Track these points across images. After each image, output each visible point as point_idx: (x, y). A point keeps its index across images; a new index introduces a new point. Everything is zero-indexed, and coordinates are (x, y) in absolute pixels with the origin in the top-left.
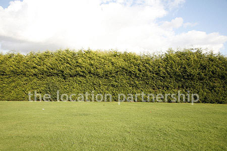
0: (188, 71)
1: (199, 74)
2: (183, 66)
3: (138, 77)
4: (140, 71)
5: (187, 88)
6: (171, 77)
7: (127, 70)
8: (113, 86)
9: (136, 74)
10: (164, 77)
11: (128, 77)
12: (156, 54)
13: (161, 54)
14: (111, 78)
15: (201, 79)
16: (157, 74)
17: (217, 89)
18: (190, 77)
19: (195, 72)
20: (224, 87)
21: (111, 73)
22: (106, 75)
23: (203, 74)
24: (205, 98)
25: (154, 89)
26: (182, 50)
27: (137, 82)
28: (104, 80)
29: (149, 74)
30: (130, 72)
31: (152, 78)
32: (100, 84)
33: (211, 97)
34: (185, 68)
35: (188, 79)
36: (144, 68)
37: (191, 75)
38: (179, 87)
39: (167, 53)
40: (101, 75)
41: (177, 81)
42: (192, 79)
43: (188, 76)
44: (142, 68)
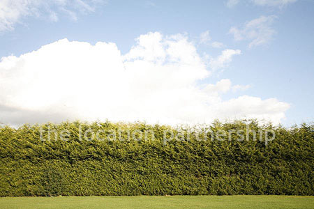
0: (242, 149)
1: (256, 154)
2: (235, 144)
3: (175, 160)
4: (178, 152)
5: (242, 174)
6: (220, 159)
7: (159, 150)
8: (140, 172)
9: (172, 155)
10: (210, 159)
11: (161, 159)
12: (197, 127)
13: (204, 127)
14: (137, 162)
15: (260, 161)
16: (200, 155)
17: (282, 174)
18: (245, 158)
19: (251, 151)
20: (291, 171)
21: (136, 155)
22: (131, 157)
23: (262, 154)
24: (268, 188)
25: (197, 176)
26: (231, 121)
27: (173, 167)
28: (127, 164)
29: (189, 155)
30: (164, 153)
31: (194, 161)
32: (121, 170)
33: (275, 185)
34: (237, 146)
35: (243, 161)
36: (183, 147)
37: (246, 155)
38: (231, 172)
39: (212, 125)
40: (123, 157)
41: (229, 164)
42: (248, 161)
43: (242, 157)
44: (179, 147)
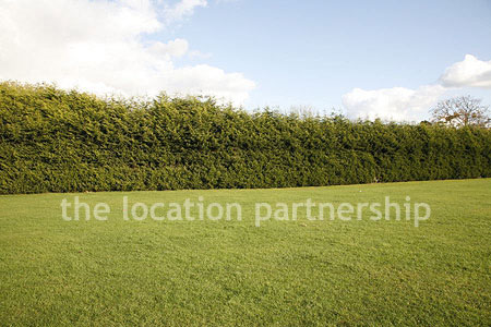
0: (193, 133)
1: (210, 140)
2: (185, 126)
3: (100, 143)
4: (105, 132)
5: (190, 164)
6: (163, 145)
7: (76, 129)
8: (45, 160)
9: (96, 136)
10: (150, 145)
11: (80, 142)
12: (135, 100)
13: (145, 100)
14: (41, 145)
15: (214, 149)
16: (137, 138)
17: (235, 165)
18: (196, 145)
19: (203, 136)
20: (246, 162)
21: (39, 134)
22: (30, 137)
23: (216, 140)
24: (219, 181)
25: (131, 166)
26: (183, 96)
27: (98, 153)
28: (23, 147)
29: (122, 137)
30: (84, 133)
31: (129, 146)
32: (12, 157)
33: (227, 177)
34: (187, 129)
35: (193, 148)
36: (113, 126)
37: (197, 141)
38: (177, 162)
39: (157, 99)
40: (16, 136)
41: (175, 151)
42: (199, 148)
43: (192, 143)
44: (107, 124)
